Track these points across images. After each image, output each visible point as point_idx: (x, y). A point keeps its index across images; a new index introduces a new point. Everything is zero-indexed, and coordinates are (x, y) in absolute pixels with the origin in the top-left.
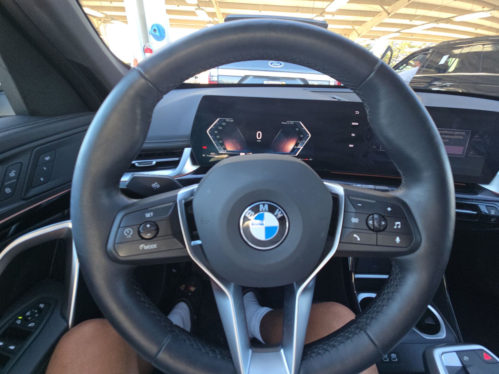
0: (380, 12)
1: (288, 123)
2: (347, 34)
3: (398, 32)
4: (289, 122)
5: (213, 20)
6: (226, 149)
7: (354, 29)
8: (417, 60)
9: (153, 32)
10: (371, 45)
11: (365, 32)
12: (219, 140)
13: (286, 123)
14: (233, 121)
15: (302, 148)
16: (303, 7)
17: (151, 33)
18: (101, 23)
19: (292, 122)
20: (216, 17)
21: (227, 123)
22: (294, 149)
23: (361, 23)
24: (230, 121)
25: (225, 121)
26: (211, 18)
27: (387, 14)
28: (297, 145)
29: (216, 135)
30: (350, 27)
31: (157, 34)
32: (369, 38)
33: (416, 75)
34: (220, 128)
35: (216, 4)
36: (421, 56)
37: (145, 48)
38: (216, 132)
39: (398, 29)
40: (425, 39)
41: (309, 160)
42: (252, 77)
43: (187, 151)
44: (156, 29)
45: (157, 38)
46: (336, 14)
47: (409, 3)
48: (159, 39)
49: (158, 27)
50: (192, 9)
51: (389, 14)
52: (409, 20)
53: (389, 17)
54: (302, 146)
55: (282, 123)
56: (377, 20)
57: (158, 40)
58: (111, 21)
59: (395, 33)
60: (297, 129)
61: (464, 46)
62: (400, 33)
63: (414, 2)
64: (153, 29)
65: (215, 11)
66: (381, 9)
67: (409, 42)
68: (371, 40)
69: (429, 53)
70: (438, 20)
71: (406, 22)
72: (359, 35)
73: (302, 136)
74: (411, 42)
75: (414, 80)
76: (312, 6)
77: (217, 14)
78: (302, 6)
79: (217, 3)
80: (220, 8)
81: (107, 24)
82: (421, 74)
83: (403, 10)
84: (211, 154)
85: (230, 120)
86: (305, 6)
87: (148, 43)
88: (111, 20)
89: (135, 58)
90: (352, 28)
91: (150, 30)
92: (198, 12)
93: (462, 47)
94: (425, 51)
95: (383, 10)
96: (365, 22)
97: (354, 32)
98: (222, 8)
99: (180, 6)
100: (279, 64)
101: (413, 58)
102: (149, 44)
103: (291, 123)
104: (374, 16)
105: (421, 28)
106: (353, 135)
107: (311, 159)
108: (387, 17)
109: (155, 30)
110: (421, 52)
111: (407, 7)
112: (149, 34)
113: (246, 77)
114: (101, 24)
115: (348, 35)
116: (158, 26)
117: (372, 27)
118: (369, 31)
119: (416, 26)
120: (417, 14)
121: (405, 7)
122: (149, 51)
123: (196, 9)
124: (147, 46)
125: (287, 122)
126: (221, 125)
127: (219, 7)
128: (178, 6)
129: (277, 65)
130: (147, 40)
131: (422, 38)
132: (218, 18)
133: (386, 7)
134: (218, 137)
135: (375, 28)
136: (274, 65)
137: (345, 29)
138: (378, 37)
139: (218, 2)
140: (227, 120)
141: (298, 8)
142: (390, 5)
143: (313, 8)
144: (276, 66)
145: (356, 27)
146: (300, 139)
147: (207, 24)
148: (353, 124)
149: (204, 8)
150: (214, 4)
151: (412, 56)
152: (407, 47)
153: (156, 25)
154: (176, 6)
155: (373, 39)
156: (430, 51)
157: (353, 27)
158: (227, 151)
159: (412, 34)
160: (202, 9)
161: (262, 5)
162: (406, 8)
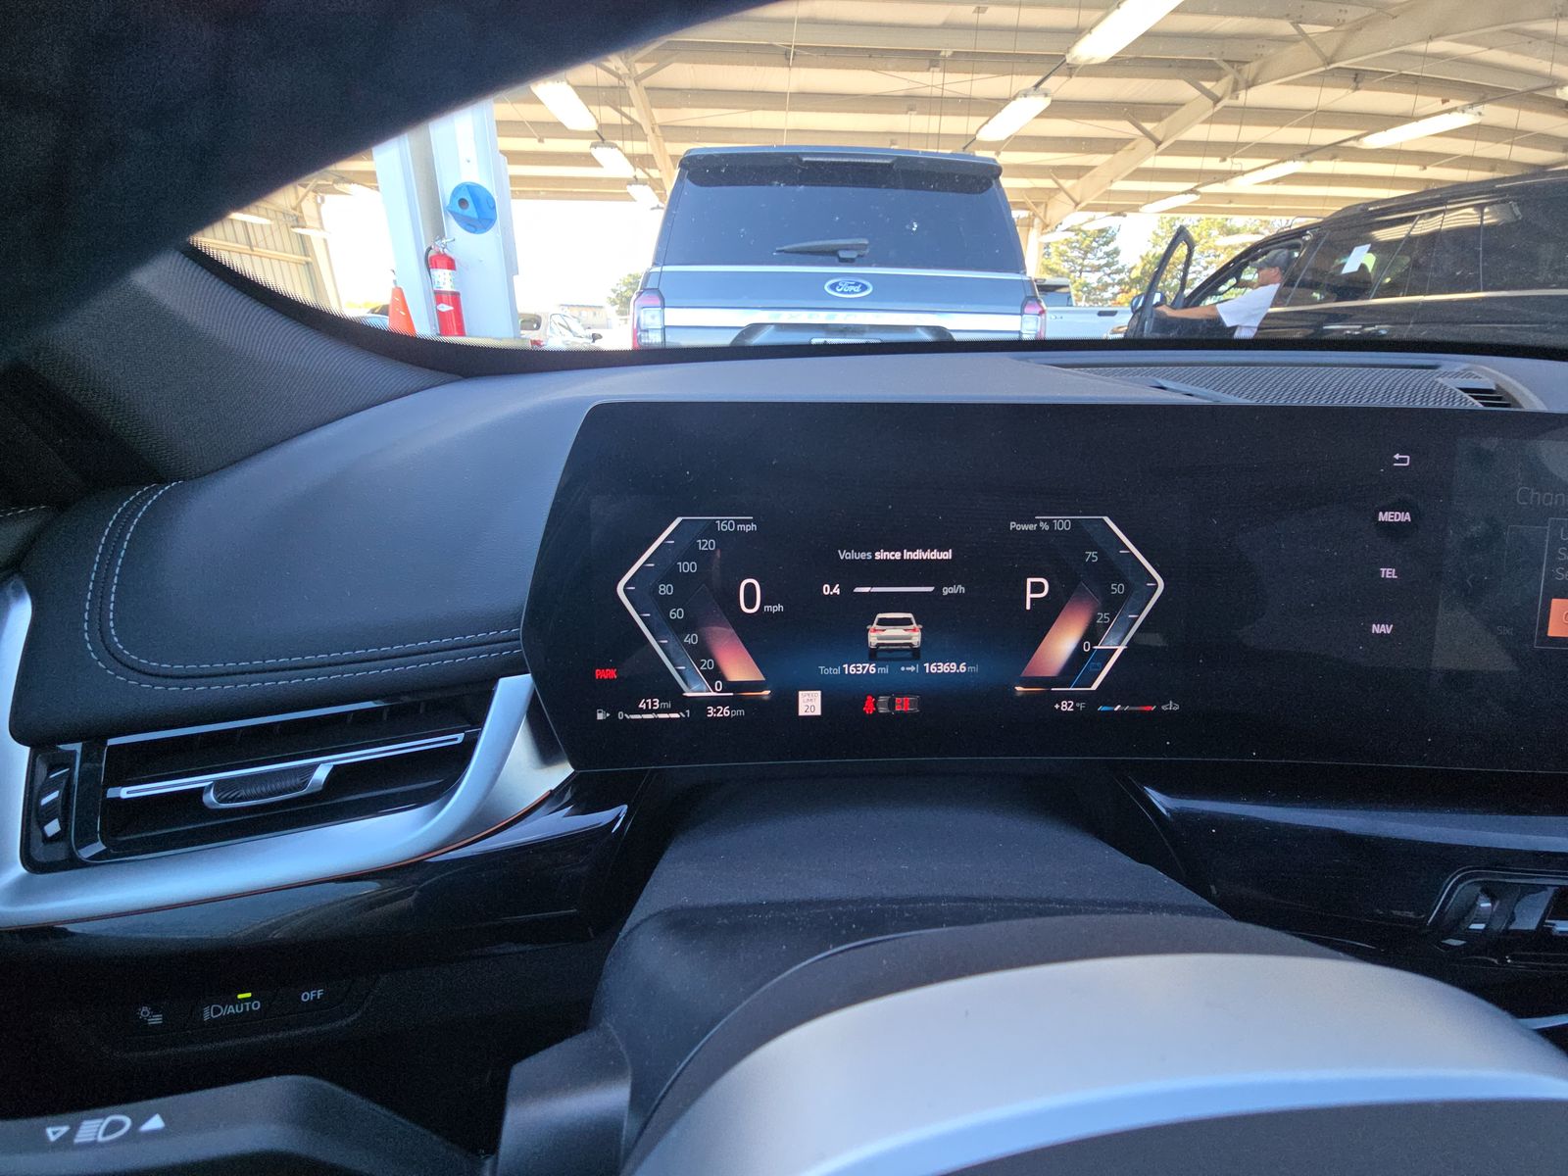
0: (1132, 140)
1: (1045, 527)
2: (1042, 203)
3: (1192, 191)
4: (1050, 522)
5: (645, 177)
6: (723, 678)
7: (1060, 189)
8: (1270, 264)
9: (458, 209)
10: (1110, 232)
11: (1095, 196)
12: (680, 628)
13: (1032, 527)
14: (753, 527)
15: (1120, 649)
16: (909, 133)
17: (451, 212)
18: (308, 192)
19: (1063, 522)
20: (655, 167)
21: (722, 538)
22: (1078, 657)
23: (1078, 172)
24: (740, 527)
25: (710, 530)
26: (638, 169)
27: (1154, 145)
28: (1092, 634)
29: (665, 603)
30: (1048, 183)
31: (471, 211)
32: (1106, 210)
33: (1271, 307)
34: (688, 567)
35: (653, 131)
36: (1278, 254)
37: (432, 253)
38: (665, 590)
39: (1190, 186)
40: (1270, 207)
41: (1164, 708)
42: (773, 326)
43: (513, 691)
44: (468, 198)
45: (469, 225)
46: (1005, 150)
47: (1216, 109)
48: (474, 227)
49: (473, 195)
50: (582, 146)
51: (1159, 143)
52: (1218, 159)
53: (1158, 151)
54: (1119, 644)
55: (1013, 525)
56: (1124, 160)
57: (473, 229)
58: (335, 185)
59: (1184, 195)
60: (1092, 555)
61: (1416, 216)
62: (1197, 193)
63: (1229, 107)
64: (456, 201)
65: (650, 152)
66: (1137, 132)
67: (1219, 217)
68: (1113, 215)
69: (1305, 242)
70: (1307, 152)
71: (1212, 163)
72: (1077, 204)
73: (1117, 589)
74: (1227, 219)
75: (1266, 322)
76: (934, 130)
77: (658, 159)
78: (906, 130)
79: (657, 129)
80: (665, 141)
81: (328, 197)
82: (1288, 306)
83: (1198, 132)
84: (642, 705)
85: (738, 522)
86: (914, 130)
87: (441, 238)
88: (335, 182)
89: (399, 285)
90: (1056, 186)
91: (448, 202)
92: (599, 153)
93: (1410, 219)
94: (1288, 239)
95: (1141, 134)
96: (1091, 168)
97: (1062, 196)
98: (671, 141)
99: (545, 140)
100: (857, 289)
101: (1255, 259)
102: (444, 241)
103: (1057, 527)
104: (1115, 152)
105: (1254, 178)
106: (1388, 573)
107: (1171, 706)
108: (1154, 152)
109: (463, 203)
110: (1274, 243)
111: (1210, 121)
112: (446, 214)
113: (755, 328)
114: (306, 195)
115: (1043, 206)
116: (472, 189)
117: (1112, 181)
118: (1106, 192)
119: (1242, 173)
120: (1243, 138)
121: (1205, 122)
122: (445, 262)
123: (594, 146)
124: (438, 246)
125: (1038, 521)
126: (692, 554)
127: (661, 140)
128: (541, 141)
129: (853, 292)
130: (439, 232)
131: (1258, 205)
132: (660, 171)
133: (1148, 126)
134: (676, 614)
135: (1120, 185)
136: (842, 292)
137: (1035, 188)
138: (1135, 209)
139: (660, 126)
140: (722, 527)
141: (894, 137)
142: (1160, 119)
143: (939, 135)
144: (848, 293)
145: (1067, 184)
146: (1112, 605)
147: (628, 187)
148: (1385, 517)
149: (619, 143)
150: (646, 131)
151: (1249, 255)
152: (1215, 232)
153: (468, 186)
154: (536, 140)
155: (1119, 214)
156: (1307, 238)
157: (1056, 182)
158: (730, 686)
159: (1230, 197)
160: (613, 146)
161: (788, 130)
162: (1207, 126)
